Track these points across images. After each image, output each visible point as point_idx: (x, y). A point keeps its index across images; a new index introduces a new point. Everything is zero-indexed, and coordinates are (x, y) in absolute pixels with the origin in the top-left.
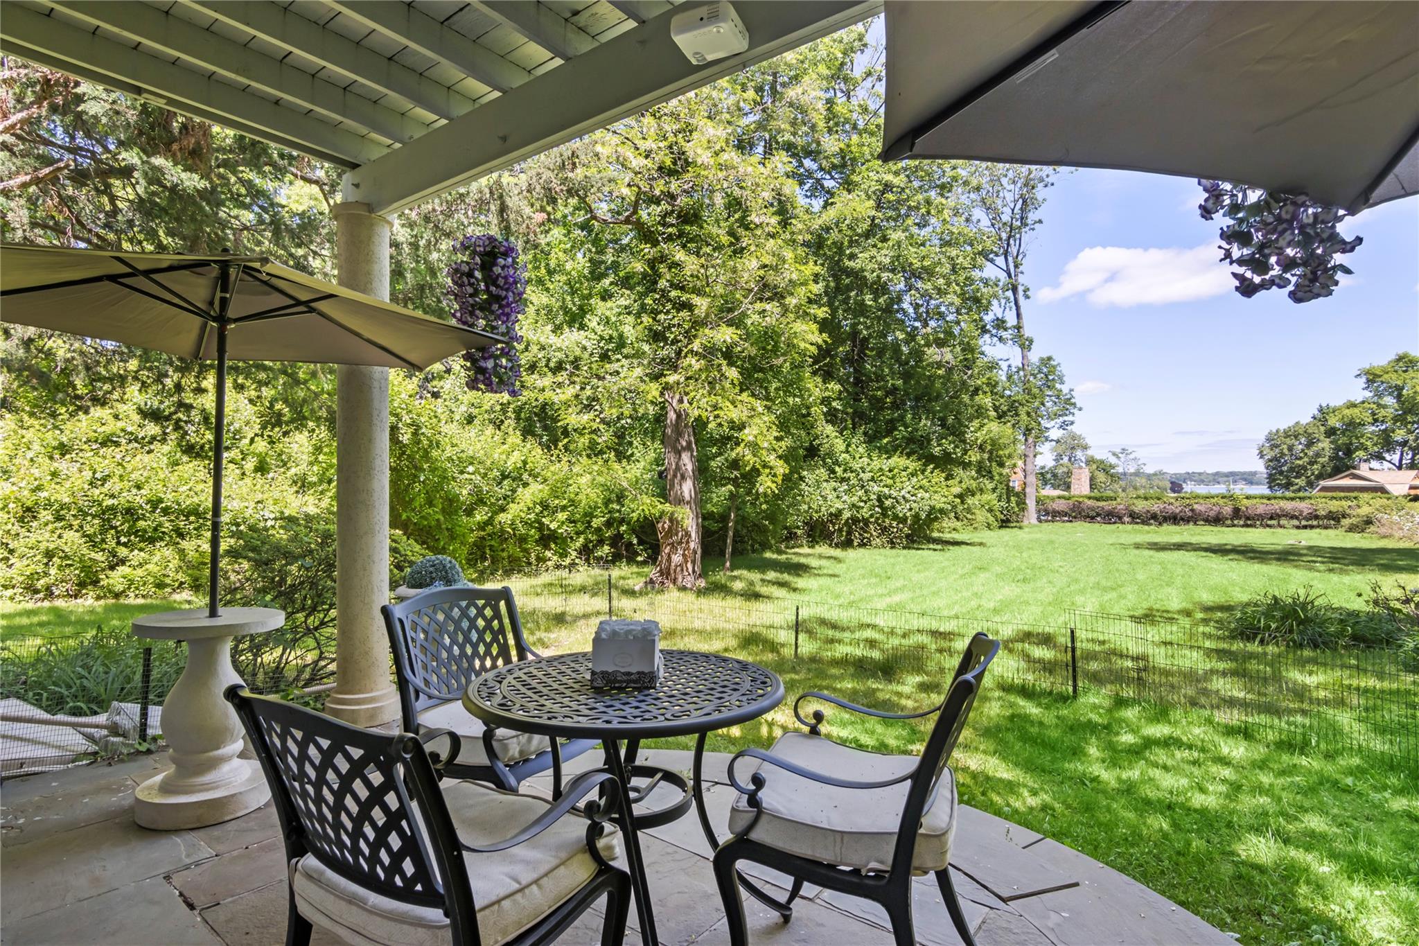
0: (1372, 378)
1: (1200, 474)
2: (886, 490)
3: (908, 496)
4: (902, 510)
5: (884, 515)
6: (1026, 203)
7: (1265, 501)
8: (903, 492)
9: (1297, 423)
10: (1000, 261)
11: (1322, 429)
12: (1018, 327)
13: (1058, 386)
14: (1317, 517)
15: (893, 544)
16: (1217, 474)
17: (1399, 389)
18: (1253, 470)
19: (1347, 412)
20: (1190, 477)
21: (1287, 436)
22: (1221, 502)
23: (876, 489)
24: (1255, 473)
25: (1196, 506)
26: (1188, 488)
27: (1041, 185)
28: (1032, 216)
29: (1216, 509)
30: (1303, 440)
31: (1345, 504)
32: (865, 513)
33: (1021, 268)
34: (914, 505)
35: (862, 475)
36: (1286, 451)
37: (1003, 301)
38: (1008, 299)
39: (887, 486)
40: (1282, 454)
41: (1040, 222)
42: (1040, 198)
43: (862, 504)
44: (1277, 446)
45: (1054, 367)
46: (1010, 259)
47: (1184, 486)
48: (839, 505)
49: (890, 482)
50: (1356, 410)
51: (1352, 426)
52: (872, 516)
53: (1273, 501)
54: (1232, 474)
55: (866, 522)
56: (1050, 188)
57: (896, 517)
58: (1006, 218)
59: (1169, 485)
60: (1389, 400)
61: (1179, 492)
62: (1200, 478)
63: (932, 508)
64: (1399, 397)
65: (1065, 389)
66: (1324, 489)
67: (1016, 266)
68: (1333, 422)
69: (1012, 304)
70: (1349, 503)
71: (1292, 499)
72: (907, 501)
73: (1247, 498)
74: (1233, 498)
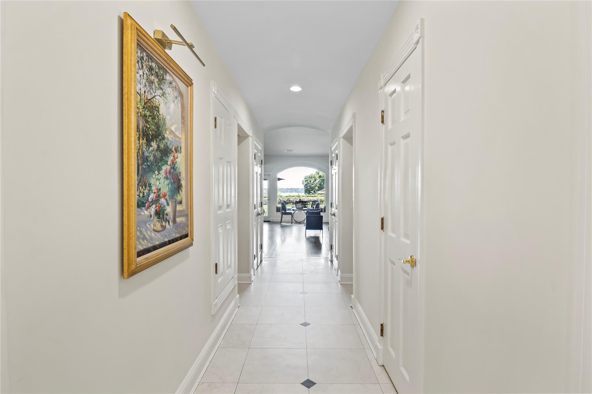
7: (307, 197)
9: (312, 174)
11: (318, 176)
16: (287, 189)
18: (298, 188)
21: (310, 178)
22: (297, 197)
24: (300, 189)
25: (291, 199)
30: (313, 179)
36: (309, 182)
40: (308, 183)
44: (307, 181)
53: (308, 197)
54: (292, 189)
66: (319, 194)
71: (313, 197)
73: (303, 196)
74: (299, 196)
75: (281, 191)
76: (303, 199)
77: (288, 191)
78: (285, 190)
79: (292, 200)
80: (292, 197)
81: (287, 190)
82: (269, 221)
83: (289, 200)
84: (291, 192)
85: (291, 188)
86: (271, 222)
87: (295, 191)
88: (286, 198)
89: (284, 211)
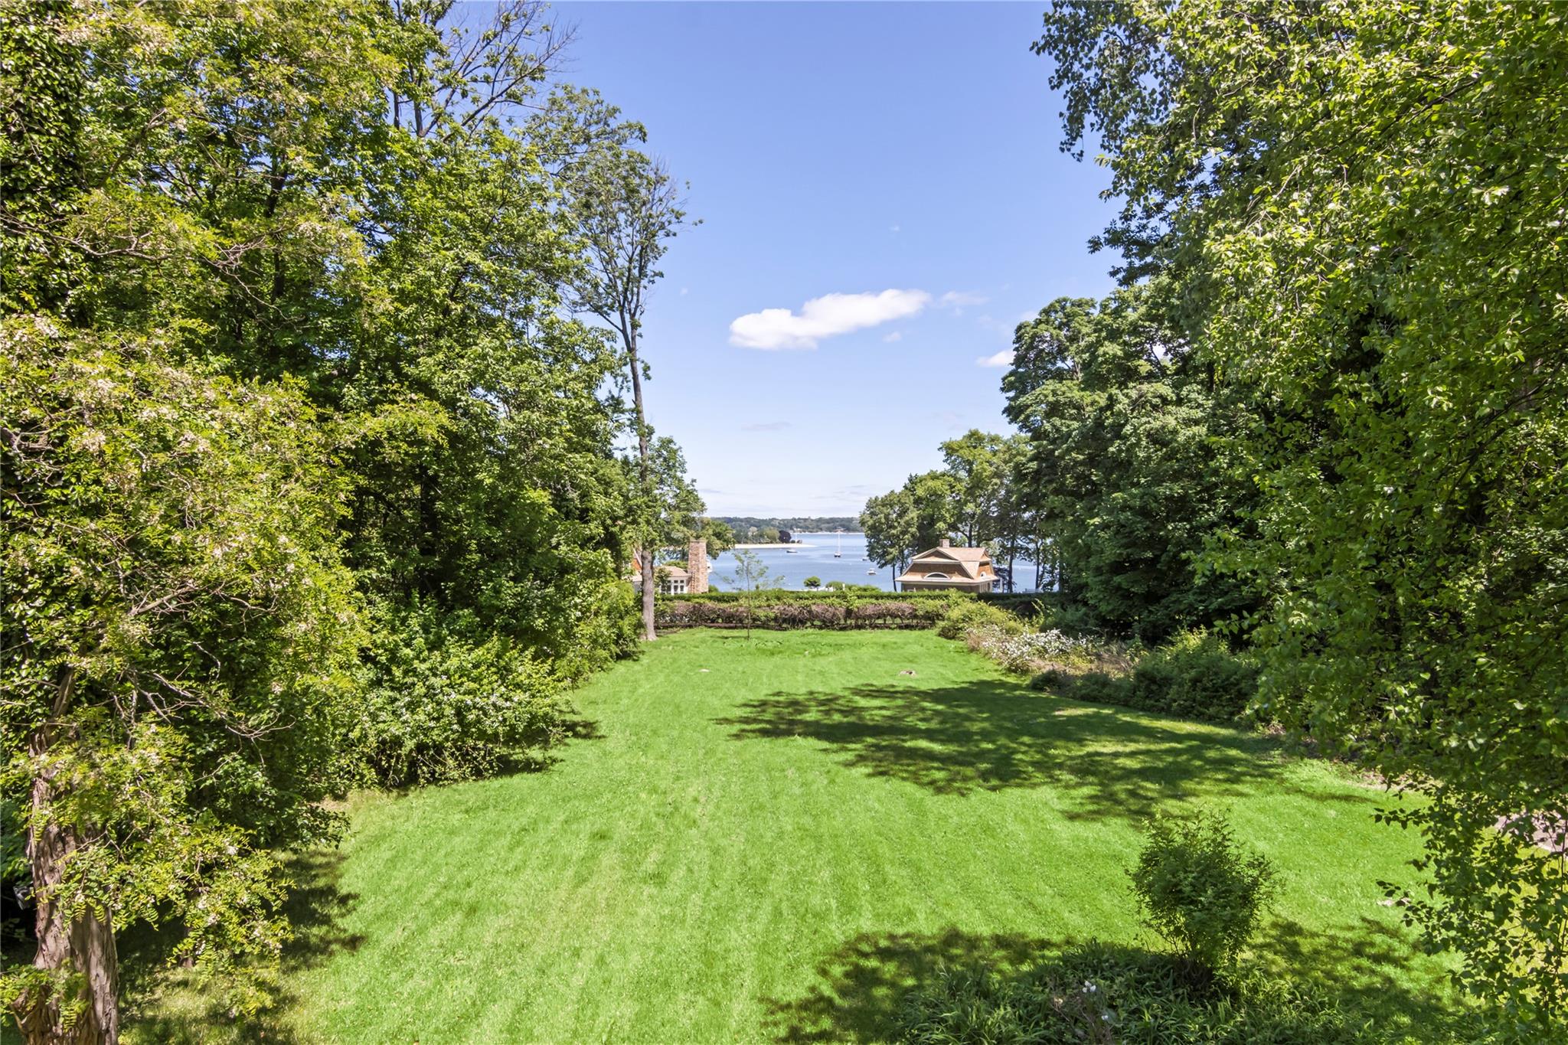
0: (950, 450)
2: (468, 699)
3: (500, 702)
4: (491, 724)
5: (465, 733)
6: (646, 251)
8: (493, 699)
9: (892, 492)
10: (615, 317)
11: (912, 498)
12: (637, 410)
14: (915, 617)
15: (478, 774)
17: (970, 463)
19: (930, 483)
20: (796, 523)
23: (454, 696)
27: (661, 233)
28: (651, 267)
29: (831, 610)
30: (897, 509)
31: (938, 602)
32: (436, 736)
33: (639, 331)
34: (509, 714)
35: (433, 680)
36: (883, 520)
37: (620, 379)
38: (625, 377)
39: (469, 692)
41: (661, 275)
42: (661, 247)
43: (432, 724)
44: (876, 514)
45: (675, 452)
46: (627, 317)
47: (791, 534)
48: (396, 729)
49: (473, 685)
50: (938, 483)
51: (935, 498)
52: (447, 739)
53: (880, 601)
55: (439, 748)
56: (671, 238)
57: (482, 735)
58: (622, 262)
59: (778, 535)
60: (963, 474)
61: (787, 542)
63: (534, 717)
64: (970, 471)
67: (635, 326)
68: (920, 492)
69: (631, 384)
70: (942, 602)
72: (497, 708)
73: (859, 597)
76: (858, 609)
88: (796, 604)
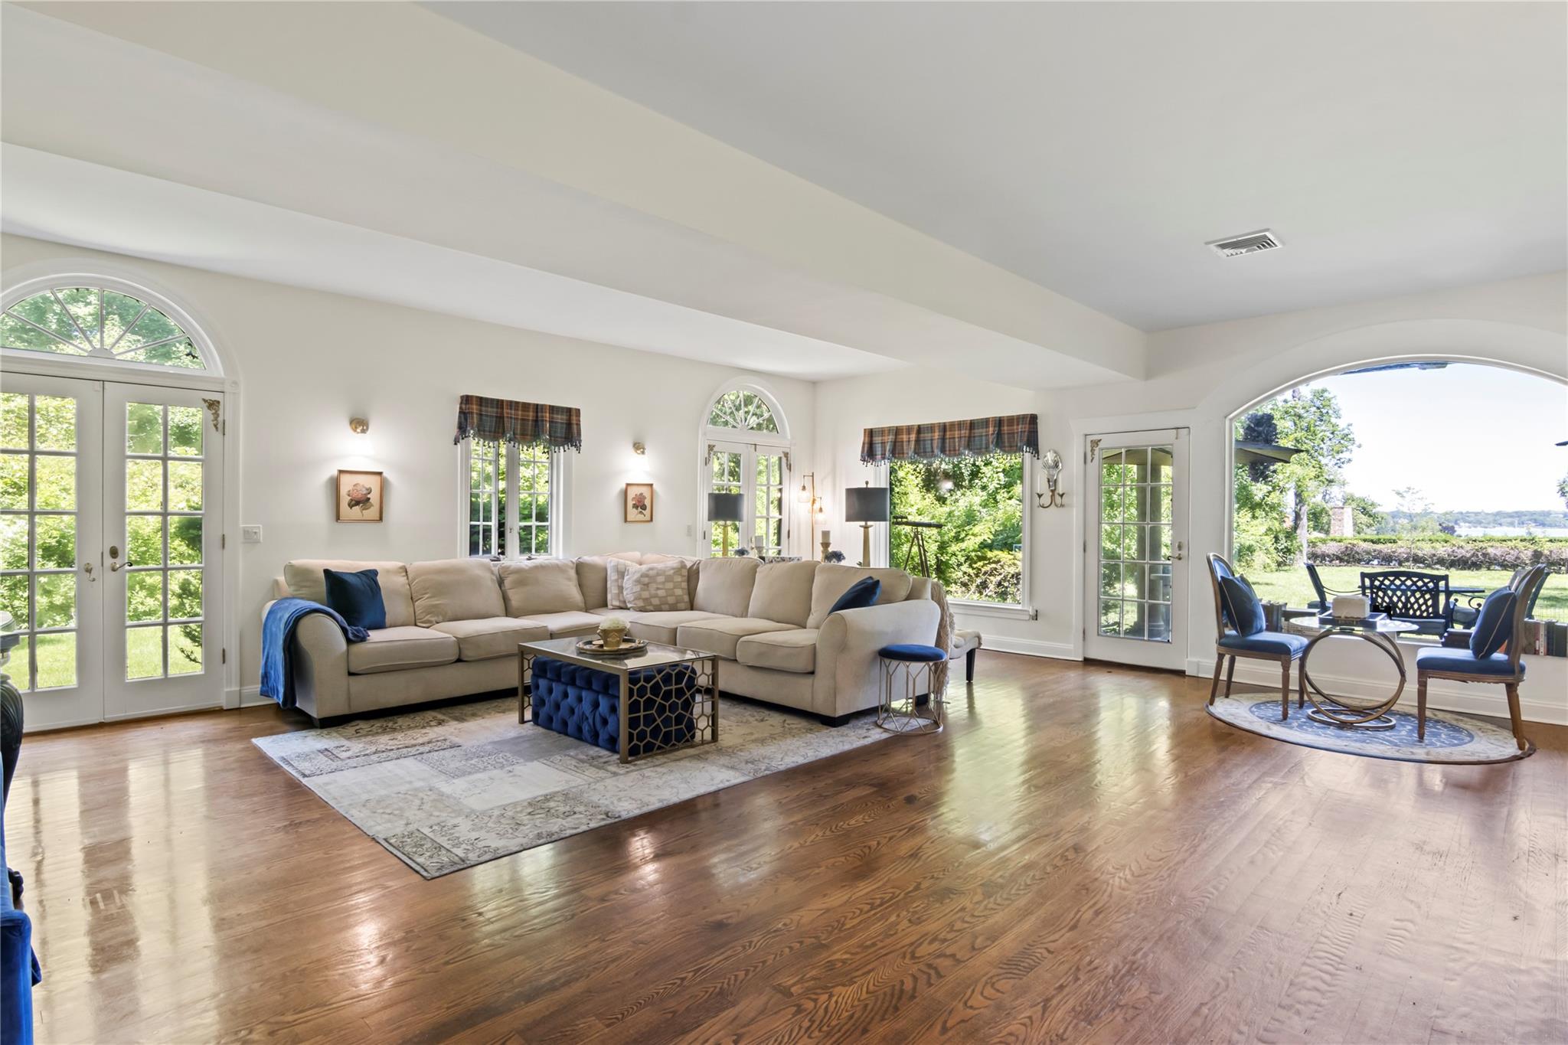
1: (1477, 514)
13: (1333, 420)
16: (1498, 514)
18: (1546, 509)
20: (1464, 517)
22: (1520, 545)
24: (1548, 514)
25: (1490, 550)
26: (1463, 530)
29: (1515, 553)
47: (1456, 528)
62: (1476, 519)
65: (1342, 424)
73: (1551, 541)
74: (1533, 541)
75: (1470, 523)
76: (1551, 552)
77: (1503, 520)
78: (1491, 518)
79: (1499, 554)
80: (1498, 544)
81: (1498, 517)
82: (1180, 673)
83: (1484, 555)
84: (1512, 524)
85: (1516, 512)
86: (1186, 679)
87: (1535, 521)
88: (1469, 547)
89: (1234, 632)
